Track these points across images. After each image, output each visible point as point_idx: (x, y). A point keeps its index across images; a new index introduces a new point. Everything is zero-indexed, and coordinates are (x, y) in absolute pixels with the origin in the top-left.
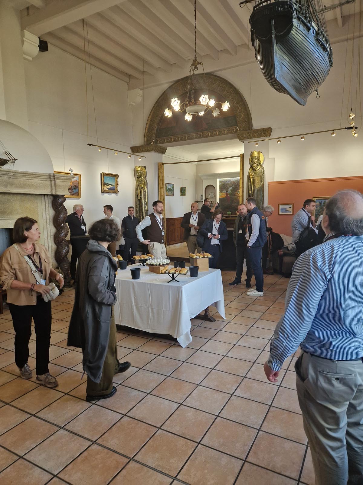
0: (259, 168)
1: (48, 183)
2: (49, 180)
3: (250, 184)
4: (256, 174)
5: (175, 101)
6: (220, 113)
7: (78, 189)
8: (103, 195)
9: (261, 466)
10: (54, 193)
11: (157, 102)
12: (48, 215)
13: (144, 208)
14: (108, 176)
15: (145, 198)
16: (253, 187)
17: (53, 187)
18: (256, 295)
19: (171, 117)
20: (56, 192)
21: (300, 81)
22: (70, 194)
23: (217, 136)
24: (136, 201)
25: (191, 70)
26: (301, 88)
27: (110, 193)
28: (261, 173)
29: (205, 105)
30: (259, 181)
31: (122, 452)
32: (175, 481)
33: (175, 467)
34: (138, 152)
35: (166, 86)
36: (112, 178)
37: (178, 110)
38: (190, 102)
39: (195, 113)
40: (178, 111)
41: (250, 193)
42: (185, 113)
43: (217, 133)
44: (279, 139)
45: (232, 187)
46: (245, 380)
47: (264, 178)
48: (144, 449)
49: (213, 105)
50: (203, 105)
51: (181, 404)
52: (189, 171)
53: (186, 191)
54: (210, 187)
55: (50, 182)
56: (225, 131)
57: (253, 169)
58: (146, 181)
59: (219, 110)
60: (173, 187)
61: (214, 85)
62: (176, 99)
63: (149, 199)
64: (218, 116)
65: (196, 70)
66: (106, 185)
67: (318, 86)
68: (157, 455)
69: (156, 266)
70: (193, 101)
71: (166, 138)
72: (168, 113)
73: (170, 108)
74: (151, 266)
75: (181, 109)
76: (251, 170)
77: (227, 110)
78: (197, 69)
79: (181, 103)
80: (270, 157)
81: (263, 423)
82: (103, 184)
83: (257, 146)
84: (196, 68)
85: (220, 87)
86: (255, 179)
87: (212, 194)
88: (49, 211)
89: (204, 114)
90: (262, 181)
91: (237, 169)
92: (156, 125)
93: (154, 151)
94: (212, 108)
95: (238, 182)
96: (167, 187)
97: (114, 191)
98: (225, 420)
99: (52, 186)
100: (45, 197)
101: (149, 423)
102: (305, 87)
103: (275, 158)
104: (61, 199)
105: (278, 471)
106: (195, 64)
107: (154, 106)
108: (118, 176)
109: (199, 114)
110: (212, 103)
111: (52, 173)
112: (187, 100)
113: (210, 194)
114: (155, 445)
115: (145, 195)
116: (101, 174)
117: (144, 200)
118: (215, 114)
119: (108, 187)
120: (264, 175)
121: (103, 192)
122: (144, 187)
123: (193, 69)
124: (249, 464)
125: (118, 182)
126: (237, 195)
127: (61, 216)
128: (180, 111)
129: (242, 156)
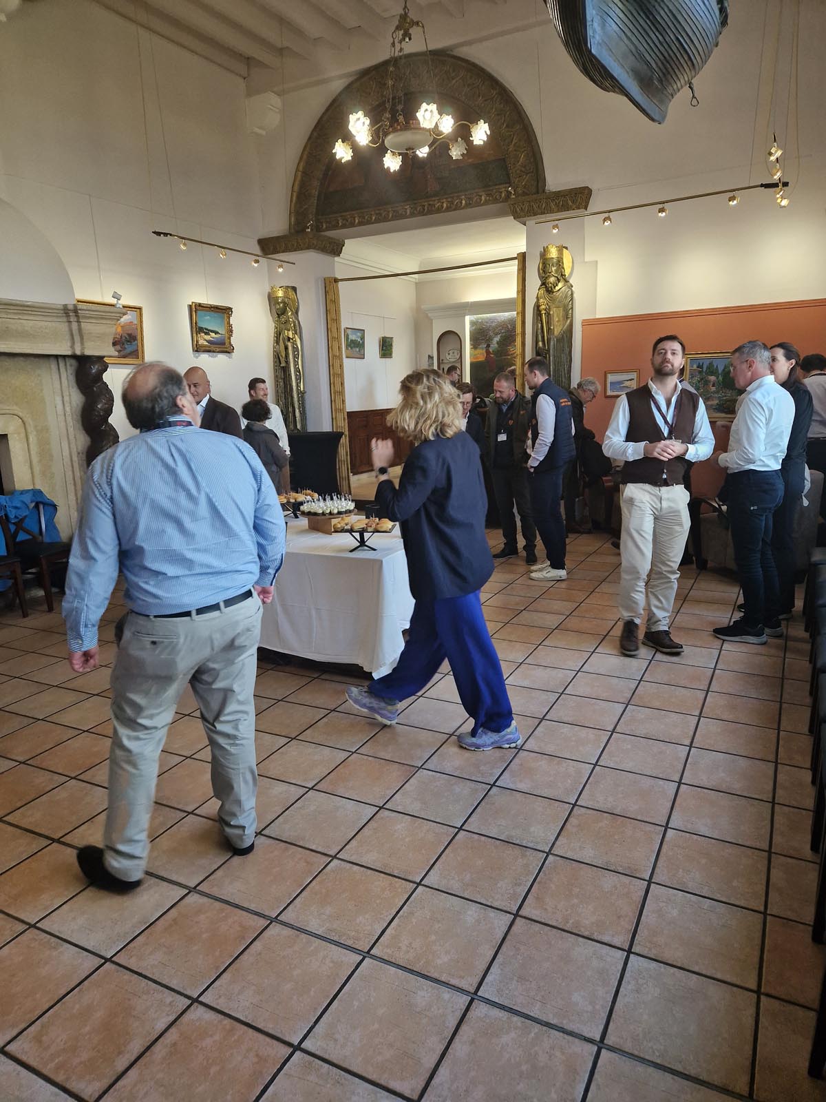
0: (560, 285)
1: (63, 327)
2: (65, 319)
3: (540, 325)
4: (554, 300)
5: (359, 119)
6: (466, 149)
7: (136, 342)
8: (197, 357)
9: (550, 923)
10: (78, 352)
11: (316, 127)
12: (67, 405)
13: (294, 388)
14: (207, 311)
15: (296, 363)
16: (548, 333)
17: (77, 338)
18: (551, 577)
19: (349, 160)
20: (83, 349)
21: (648, 58)
22: (117, 354)
23: (461, 209)
24: (275, 371)
25: (396, 41)
26: (651, 79)
27: (214, 352)
28: (566, 297)
29: (429, 130)
30: (561, 319)
31: (253, 907)
32: (367, 959)
33: (366, 932)
34: (276, 252)
35: (338, 86)
36: (216, 315)
37: (367, 142)
38: (394, 120)
39: (407, 150)
40: (365, 144)
41: (539, 348)
42: (382, 150)
43: (461, 203)
44: (607, 214)
45: (499, 336)
46: (522, 754)
47: (572, 311)
48: (299, 900)
49: (450, 130)
50: (424, 129)
51: (381, 808)
52: (399, 296)
53: (394, 344)
54: (449, 337)
55: (67, 324)
56: (481, 196)
57: (547, 288)
58: (297, 322)
59: (465, 141)
60: (363, 338)
61: (454, 81)
62: (360, 114)
63: (306, 365)
64: (461, 158)
65: (407, 40)
66: (204, 332)
67: (693, 73)
68: (328, 910)
69: (323, 517)
70: (401, 118)
71: (341, 216)
72: (342, 152)
73: (347, 138)
74: (312, 517)
75: (373, 141)
76: (542, 292)
77: (484, 141)
78: (410, 39)
79: (373, 124)
80: (586, 260)
81: (557, 839)
82: (197, 330)
83: (555, 231)
84: (407, 34)
85: (469, 85)
86: (551, 313)
87: (453, 353)
88: (70, 395)
89: (429, 154)
90: (567, 318)
91: (511, 292)
92: (316, 183)
93: (314, 248)
94: (447, 137)
95: (512, 322)
96: (347, 337)
97: (223, 346)
98: (476, 836)
99: (72, 335)
100: (58, 361)
101: (311, 848)
102: (661, 74)
103: (599, 262)
104: (96, 367)
105: (586, 934)
106: (405, 25)
107: (310, 138)
108: (232, 312)
109: (418, 152)
110: (447, 124)
111: (70, 302)
112: (388, 119)
113: (449, 354)
114: (324, 891)
115: (296, 357)
116: (190, 307)
117: (295, 368)
118: (455, 153)
119: (207, 337)
120: (572, 304)
121: (197, 351)
122: (295, 337)
123: (401, 37)
124: (524, 920)
125: (231, 326)
126: (512, 354)
127: (99, 406)
128: (371, 145)
129: (521, 258)
